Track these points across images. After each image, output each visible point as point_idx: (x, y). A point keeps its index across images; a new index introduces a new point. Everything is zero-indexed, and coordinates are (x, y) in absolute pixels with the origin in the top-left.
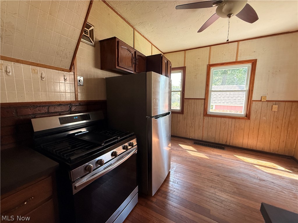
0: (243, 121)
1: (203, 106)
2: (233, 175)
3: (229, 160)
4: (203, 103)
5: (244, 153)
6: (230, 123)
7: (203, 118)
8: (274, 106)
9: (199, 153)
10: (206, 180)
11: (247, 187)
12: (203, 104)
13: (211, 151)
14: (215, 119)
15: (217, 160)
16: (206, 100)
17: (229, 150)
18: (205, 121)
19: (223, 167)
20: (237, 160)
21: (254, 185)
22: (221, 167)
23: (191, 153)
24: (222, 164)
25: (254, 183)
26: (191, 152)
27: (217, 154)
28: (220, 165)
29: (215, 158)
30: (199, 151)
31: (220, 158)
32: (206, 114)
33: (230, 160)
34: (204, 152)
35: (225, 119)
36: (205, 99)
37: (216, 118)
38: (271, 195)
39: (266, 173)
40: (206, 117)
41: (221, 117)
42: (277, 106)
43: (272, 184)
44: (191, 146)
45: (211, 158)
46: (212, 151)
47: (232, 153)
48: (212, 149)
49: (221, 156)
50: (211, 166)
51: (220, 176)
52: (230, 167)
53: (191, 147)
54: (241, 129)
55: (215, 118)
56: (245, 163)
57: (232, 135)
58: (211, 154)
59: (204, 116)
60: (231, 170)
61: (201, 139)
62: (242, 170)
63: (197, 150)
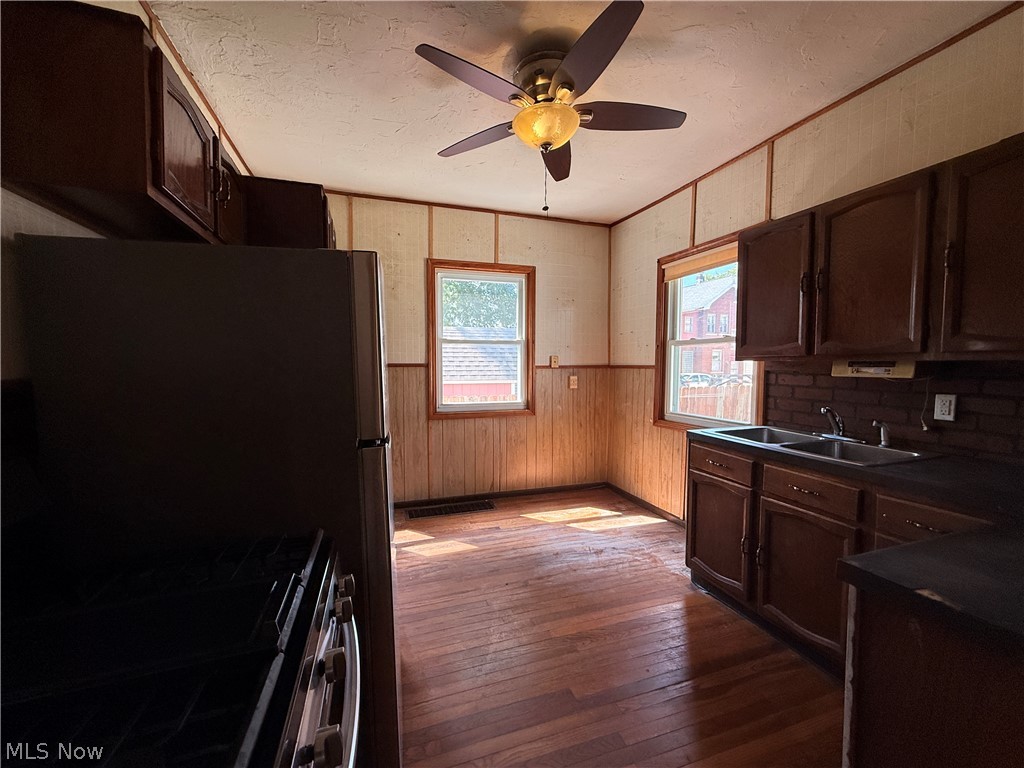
0: (522, 420)
1: (423, 387)
2: (551, 567)
3: (520, 532)
4: (423, 377)
5: (534, 502)
6: (497, 429)
7: (425, 425)
8: (572, 378)
9: (443, 543)
10: (510, 612)
11: (590, 581)
12: (424, 383)
13: (471, 525)
14: (460, 424)
15: (497, 542)
16: (428, 368)
17: (506, 506)
18: (433, 432)
19: (521, 557)
20: (535, 526)
21: (596, 571)
22: (515, 558)
23: (420, 553)
24: (514, 549)
25: (593, 566)
26: (417, 547)
27: (487, 525)
28: (512, 554)
29: (489, 539)
30: (440, 536)
31: (499, 535)
32: (433, 414)
33: (523, 531)
34: (453, 532)
35: (484, 420)
36: (427, 366)
37: (462, 421)
38: (628, 576)
39: (595, 532)
40: (436, 422)
41: (475, 418)
42: (576, 377)
43: (615, 551)
44: (405, 529)
45: (482, 544)
46: (471, 523)
47: (513, 513)
48: (469, 517)
49: (498, 528)
50: (495, 566)
51: (530, 582)
52: (533, 549)
53: (406, 531)
54: (521, 442)
55: (460, 421)
56: (552, 527)
57: (504, 461)
58: (472, 534)
59: (429, 418)
60: (538, 556)
61: (425, 497)
62: (558, 546)
63: (430, 534)
